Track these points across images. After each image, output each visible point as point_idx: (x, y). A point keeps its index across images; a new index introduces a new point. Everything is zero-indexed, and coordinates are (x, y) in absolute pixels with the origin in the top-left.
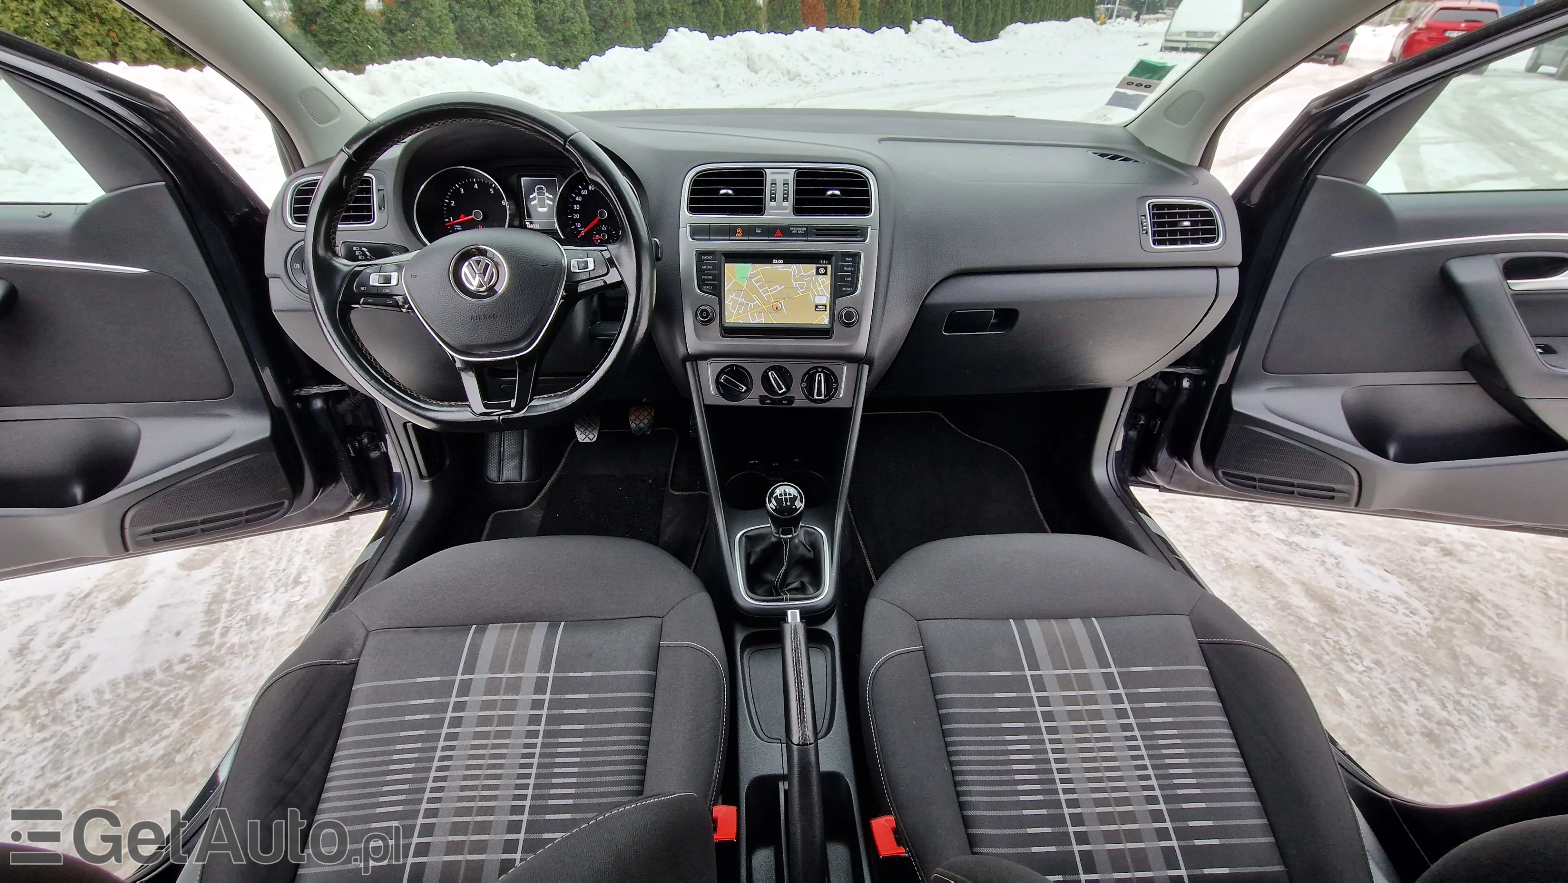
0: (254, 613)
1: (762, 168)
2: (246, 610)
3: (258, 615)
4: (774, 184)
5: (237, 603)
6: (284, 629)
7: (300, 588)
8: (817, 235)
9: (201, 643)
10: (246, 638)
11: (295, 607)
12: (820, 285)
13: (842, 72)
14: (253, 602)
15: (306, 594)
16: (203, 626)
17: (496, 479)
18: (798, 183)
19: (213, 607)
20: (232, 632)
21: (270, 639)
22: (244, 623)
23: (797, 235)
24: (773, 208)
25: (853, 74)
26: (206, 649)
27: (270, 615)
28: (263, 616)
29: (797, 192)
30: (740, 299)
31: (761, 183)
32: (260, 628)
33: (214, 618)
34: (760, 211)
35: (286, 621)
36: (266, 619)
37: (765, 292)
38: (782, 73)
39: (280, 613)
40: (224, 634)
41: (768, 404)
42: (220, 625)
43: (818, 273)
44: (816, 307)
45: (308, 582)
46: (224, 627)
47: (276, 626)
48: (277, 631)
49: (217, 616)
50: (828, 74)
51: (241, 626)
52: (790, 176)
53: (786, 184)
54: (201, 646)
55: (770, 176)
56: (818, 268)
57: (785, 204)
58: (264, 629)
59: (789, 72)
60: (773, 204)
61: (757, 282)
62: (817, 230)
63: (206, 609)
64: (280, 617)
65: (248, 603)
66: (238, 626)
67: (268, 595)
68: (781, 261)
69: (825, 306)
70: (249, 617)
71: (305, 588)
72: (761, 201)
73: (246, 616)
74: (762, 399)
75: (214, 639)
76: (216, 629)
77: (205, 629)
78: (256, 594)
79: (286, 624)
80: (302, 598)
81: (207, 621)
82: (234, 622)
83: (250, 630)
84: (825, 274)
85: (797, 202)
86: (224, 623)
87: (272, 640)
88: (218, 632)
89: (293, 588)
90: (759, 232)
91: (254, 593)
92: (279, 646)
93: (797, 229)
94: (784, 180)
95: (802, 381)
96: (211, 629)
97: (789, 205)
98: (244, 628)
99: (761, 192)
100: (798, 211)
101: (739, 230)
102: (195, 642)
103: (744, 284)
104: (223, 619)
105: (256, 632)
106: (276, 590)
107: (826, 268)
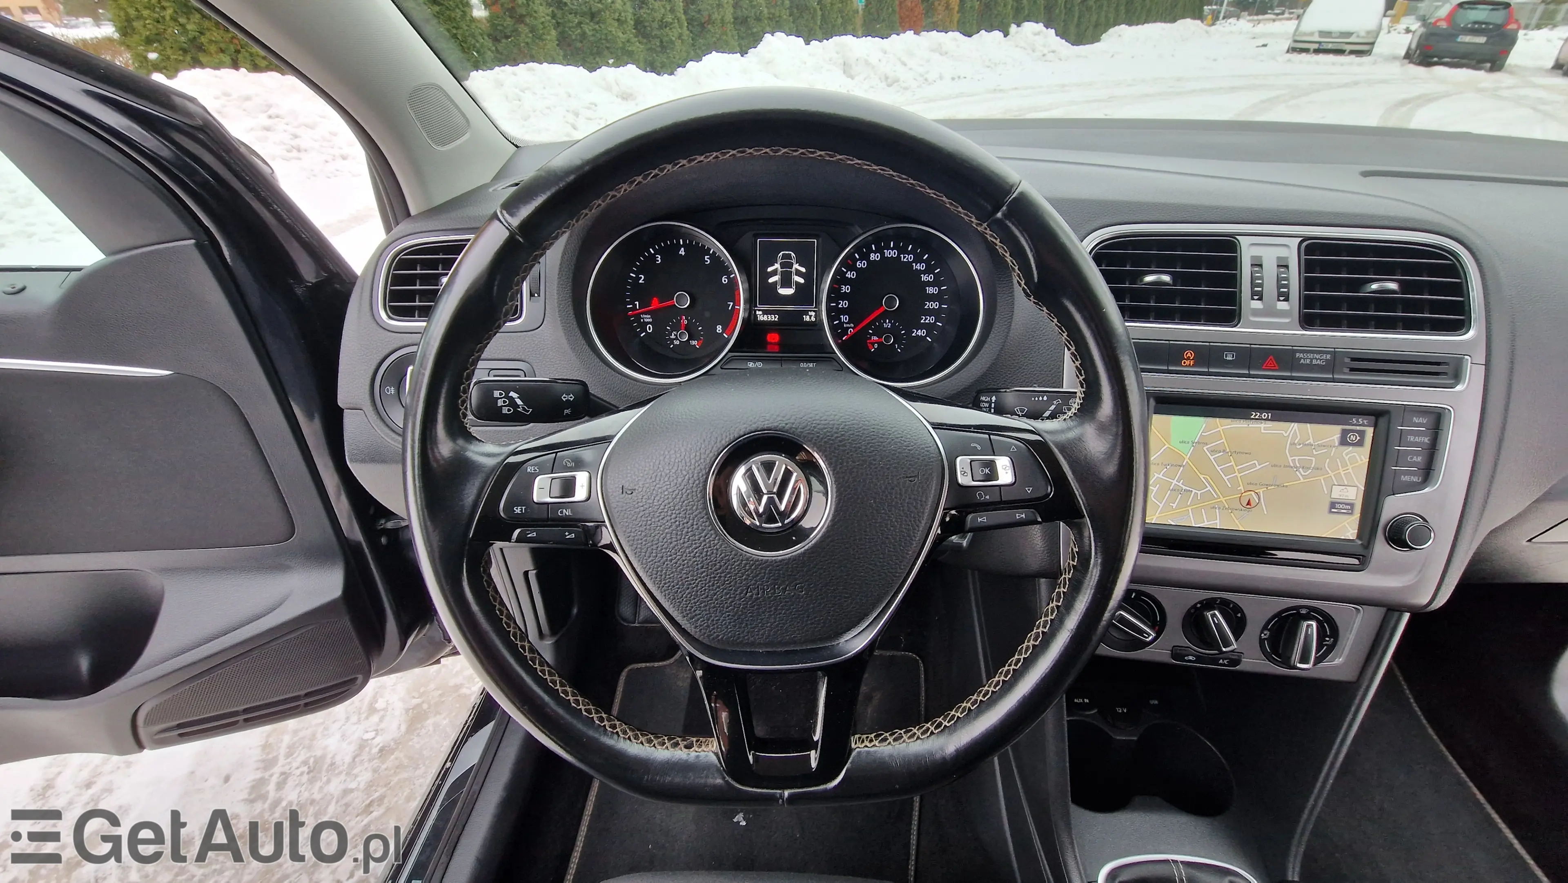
0: (319, 753)
1: (1232, 235)
2: (310, 748)
3: (323, 757)
4: (1257, 264)
5: (301, 734)
6: (353, 785)
7: (375, 718)
8: (1352, 370)
9: (253, 796)
10: (306, 795)
11: (367, 749)
12: (1344, 465)
13: (941, 78)
14: (319, 736)
15: (382, 730)
16: (257, 769)
17: (631, 618)
18: (1308, 266)
19: (271, 740)
20: (290, 783)
21: (334, 800)
22: (305, 769)
23: (1310, 368)
24: (1256, 312)
25: (953, 79)
26: (259, 807)
27: (338, 759)
28: (328, 761)
29: (1308, 284)
30: (1175, 482)
31: (1233, 263)
32: (324, 779)
33: (271, 756)
34: (1231, 317)
35: (355, 771)
36: (333, 764)
37: (1231, 470)
38: (880, 79)
39: (348, 759)
40: (280, 786)
41: (1190, 661)
42: (277, 770)
43: (1344, 442)
44: (1333, 505)
45: (385, 710)
46: (283, 774)
47: (343, 777)
48: (342, 787)
49: (275, 754)
50: (926, 80)
51: (302, 774)
52: (1291, 252)
53: (1283, 265)
54: (252, 801)
55: (1248, 250)
56: (1344, 433)
57: (1282, 305)
58: (328, 781)
59: (887, 78)
60: (1256, 304)
61: (1213, 451)
62: (1353, 359)
63: (263, 743)
64: (349, 764)
65: (313, 737)
66: (298, 772)
67: (336, 726)
68: (1265, 415)
69: (1352, 505)
70: (312, 760)
71: (381, 720)
72: (1233, 299)
73: (310, 757)
74: (1177, 653)
75: (268, 792)
76: (271, 776)
77: (258, 775)
78: (323, 723)
79: (356, 776)
80: (377, 734)
81: (263, 761)
82: (295, 765)
83: (312, 781)
84: (1360, 443)
85: (1307, 302)
86: (283, 766)
87: (337, 802)
88: (274, 779)
89: (367, 718)
90: (1229, 358)
91: (321, 720)
92: (344, 812)
93: (1311, 356)
94: (1278, 258)
95: (1265, 628)
96: (267, 775)
97: (1290, 307)
98: (305, 778)
99: (1233, 280)
100: (1307, 321)
101: (1189, 354)
102: (244, 795)
103: (1187, 451)
104: (282, 761)
105: (318, 784)
106: (348, 719)
107: (1362, 434)
